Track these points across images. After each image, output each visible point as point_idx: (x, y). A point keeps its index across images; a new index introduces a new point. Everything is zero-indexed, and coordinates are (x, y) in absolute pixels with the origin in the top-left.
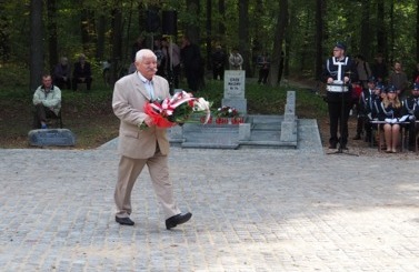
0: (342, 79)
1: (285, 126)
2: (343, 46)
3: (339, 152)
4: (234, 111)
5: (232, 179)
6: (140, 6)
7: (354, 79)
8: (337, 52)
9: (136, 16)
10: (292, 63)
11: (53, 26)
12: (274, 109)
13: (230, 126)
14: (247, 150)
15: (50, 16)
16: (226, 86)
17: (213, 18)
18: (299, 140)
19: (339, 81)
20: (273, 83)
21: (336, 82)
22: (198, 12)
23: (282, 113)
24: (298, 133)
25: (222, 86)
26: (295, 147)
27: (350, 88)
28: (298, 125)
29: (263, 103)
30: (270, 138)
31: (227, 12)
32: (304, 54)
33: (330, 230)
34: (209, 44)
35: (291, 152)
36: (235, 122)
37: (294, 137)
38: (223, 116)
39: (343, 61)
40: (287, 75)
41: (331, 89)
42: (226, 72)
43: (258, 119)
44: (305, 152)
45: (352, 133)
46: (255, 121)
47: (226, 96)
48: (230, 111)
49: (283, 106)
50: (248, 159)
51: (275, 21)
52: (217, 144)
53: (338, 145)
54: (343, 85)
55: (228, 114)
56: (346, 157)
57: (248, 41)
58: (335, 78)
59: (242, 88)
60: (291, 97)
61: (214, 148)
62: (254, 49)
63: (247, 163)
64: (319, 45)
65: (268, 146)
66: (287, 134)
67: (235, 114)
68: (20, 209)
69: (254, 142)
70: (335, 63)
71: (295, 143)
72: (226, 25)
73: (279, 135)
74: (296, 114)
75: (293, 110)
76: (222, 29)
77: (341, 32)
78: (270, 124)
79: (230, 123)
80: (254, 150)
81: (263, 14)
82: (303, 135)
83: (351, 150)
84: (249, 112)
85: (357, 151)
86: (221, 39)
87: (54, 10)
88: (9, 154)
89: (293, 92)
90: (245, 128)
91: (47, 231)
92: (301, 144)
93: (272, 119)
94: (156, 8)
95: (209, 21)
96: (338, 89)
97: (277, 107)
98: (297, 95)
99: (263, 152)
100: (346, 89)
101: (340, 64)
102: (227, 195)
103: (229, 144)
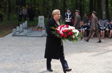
2: (70, 9)
4: (41, 27)
5: (40, 45)
8: (68, 11)
9: (15, 1)
16: (39, 20)
25: (38, 20)
36: (41, 30)
38: (38, 28)
39: (70, 13)
41: (67, 21)
42: (39, 16)
47: (39, 23)
48: (40, 27)
50: (45, 40)
52: (36, 36)
55: (39, 28)
57: (45, 8)
58: (68, 18)
59: (43, 21)
61: (36, 37)
67: (41, 28)
70: (67, 14)
72: (39, 4)
77: (70, 6)
79: (40, 30)
81: (49, 1)
84: (45, 27)
90: (44, 31)
95: (35, 3)
101: (69, 14)
102: (39, 49)
103: (40, 36)
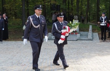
0: (104, 22)
1: (89, 34)
2: (104, 13)
3: (104, 41)
6: (51, 4)
7: (108, 22)
8: (103, 15)
9: (49, 7)
10: (91, 18)
11: (28, 9)
12: (86, 30)
13: (75, 35)
14: (79, 41)
15: (27, 7)
17: (70, 7)
18: (93, 38)
19: (103, 23)
20: (86, 23)
21: (102, 23)
22: (66, 5)
23: (88, 31)
24: (93, 36)
26: (92, 40)
27: (107, 24)
28: (93, 34)
29: (83, 29)
30: (85, 38)
31: (73, 5)
32: (94, 16)
33: (102, 62)
34: (69, 13)
35: (91, 41)
36: (76, 34)
37: (92, 37)
38: (73, 32)
40: (89, 21)
41: (101, 25)
43: (82, 33)
44: (94, 41)
45: (107, 36)
46: (81, 33)
49: (89, 29)
50: (79, 43)
51: (86, 7)
52: (71, 40)
53: (103, 39)
54: (105, 24)
56: (106, 42)
57: (79, 12)
60: (91, 27)
61: (70, 40)
62: (81, 14)
63: (79, 44)
64: (98, 13)
65: (85, 40)
66: (90, 37)
67: (76, 31)
68: (20, 57)
69: (81, 39)
70: (102, 18)
71: (92, 39)
72: (73, 8)
73: (88, 37)
74: (92, 31)
75: (91, 30)
76: (72, 9)
77: (104, 10)
78: (85, 34)
79: (75, 34)
80: (81, 41)
81: (83, 5)
82: (94, 37)
83: (107, 41)
84: (80, 31)
85: (108, 41)
86: (72, 12)
87: (28, 5)
88: (17, 43)
89: (91, 26)
90: (78, 35)
91: (27, 62)
92: (94, 39)
93: (86, 33)
94: (55, 4)
95: (69, 8)
96: (103, 25)
97: (87, 30)
98: (92, 26)
99: (83, 41)
100: (105, 25)
101: (104, 18)
102: (74, 53)
103: (74, 39)
